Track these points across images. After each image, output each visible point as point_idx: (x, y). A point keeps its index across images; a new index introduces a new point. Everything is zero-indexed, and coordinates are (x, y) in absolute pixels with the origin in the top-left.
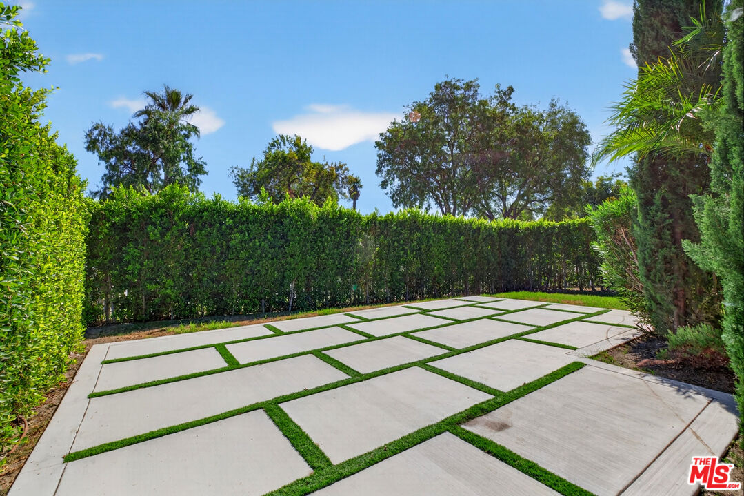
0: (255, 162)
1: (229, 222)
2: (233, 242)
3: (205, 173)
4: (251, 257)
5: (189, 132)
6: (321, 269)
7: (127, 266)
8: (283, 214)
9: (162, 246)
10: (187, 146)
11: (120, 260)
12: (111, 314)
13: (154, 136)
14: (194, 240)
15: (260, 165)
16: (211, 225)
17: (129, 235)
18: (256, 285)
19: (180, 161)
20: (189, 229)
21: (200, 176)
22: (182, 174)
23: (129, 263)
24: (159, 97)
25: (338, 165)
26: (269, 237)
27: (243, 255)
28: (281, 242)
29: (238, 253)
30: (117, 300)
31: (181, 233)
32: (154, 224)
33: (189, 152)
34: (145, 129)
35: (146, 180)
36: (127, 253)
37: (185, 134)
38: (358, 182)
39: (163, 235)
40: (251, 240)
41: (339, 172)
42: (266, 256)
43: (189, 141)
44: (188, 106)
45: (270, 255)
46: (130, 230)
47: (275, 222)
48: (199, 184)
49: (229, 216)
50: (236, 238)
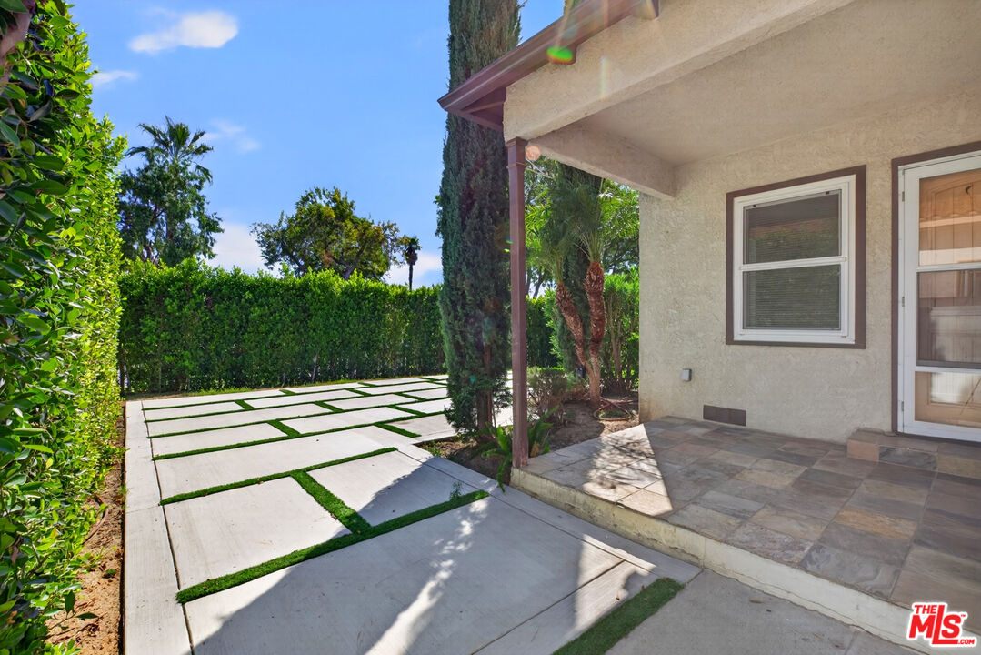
0: (285, 217)
1: (248, 295)
2: (252, 315)
3: (220, 231)
4: (271, 330)
5: (201, 183)
6: (346, 344)
7: (145, 338)
8: (305, 287)
9: (179, 318)
10: (198, 198)
11: (137, 332)
12: (126, 386)
13: (157, 186)
14: (212, 313)
15: (291, 221)
16: (230, 299)
17: (146, 307)
18: (277, 359)
19: (189, 217)
20: (207, 302)
21: (213, 235)
22: (192, 232)
23: (146, 334)
24: (160, 132)
25: (386, 224)
26: (290, 310)
27: (263, 328)
28: (304, 316)
29: (258, 326)
30: (133, 371)
31: (199, 305)
32: (171, 297)
33: (201, 206)
34: (145, 177)
35: (145, 238)
36: (145, 326)
37: (195, 185)
38: (416, 243)
39: (180, 308)
40: (271, 314)
41: (388, 232)
42: (288, 330)
43: (201, 193)
44: (198, 144)
45: (291, 329)
46: (147, 303)
47: (298, 296)
48: (212, 244)
49: (248, 289)
50: (256, 312)
